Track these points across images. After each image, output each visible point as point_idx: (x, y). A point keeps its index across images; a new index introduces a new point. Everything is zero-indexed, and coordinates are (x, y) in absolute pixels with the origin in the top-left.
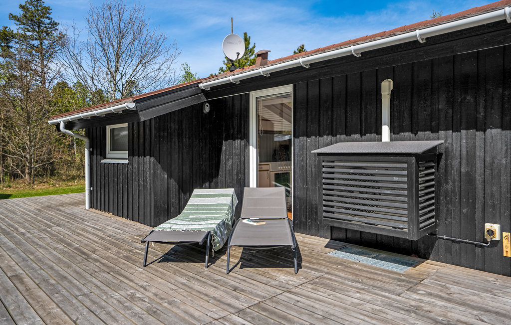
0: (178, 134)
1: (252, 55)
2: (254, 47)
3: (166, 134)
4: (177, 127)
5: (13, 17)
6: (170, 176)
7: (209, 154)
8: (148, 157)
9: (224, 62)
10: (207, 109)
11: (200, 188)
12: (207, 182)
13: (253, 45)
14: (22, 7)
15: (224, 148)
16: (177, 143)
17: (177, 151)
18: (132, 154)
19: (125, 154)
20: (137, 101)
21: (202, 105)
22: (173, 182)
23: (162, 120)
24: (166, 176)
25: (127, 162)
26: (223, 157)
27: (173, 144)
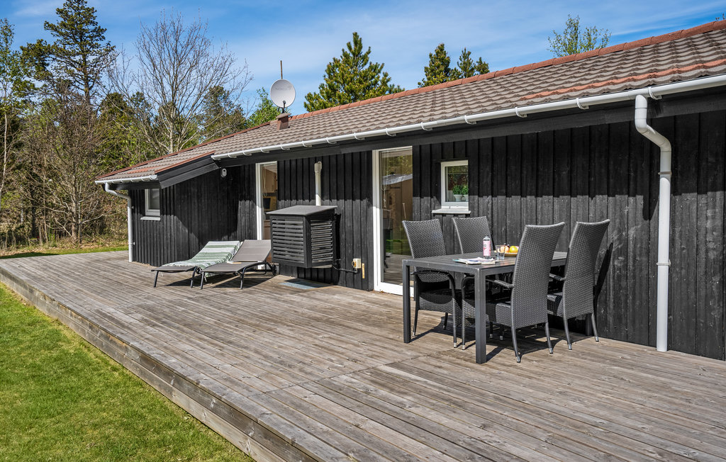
0: (198, 196)
1: (365, 64)
2: (369, 52)
3: (186, 196)
4: (196, 190)
5: (49, 26)
6: (190, 231)
7: (228, 213)
8: (172, 216)
9: (325, 76)
10: (224, 174)
11: (219, 241)
12: (225, 235)
13: (367, 50)
14: (59, 11)
15: (240, 206)
16: (196, 204)
17: (196, 210)
18: (162, 213)
19: (157, 212)
20: (158, 174)
21: (219, 172)
22: (192, 235)
23: (183, 186)
24: (187, 231)
25: (159, 219)
26: (239, 215)
27: (193, 204)
